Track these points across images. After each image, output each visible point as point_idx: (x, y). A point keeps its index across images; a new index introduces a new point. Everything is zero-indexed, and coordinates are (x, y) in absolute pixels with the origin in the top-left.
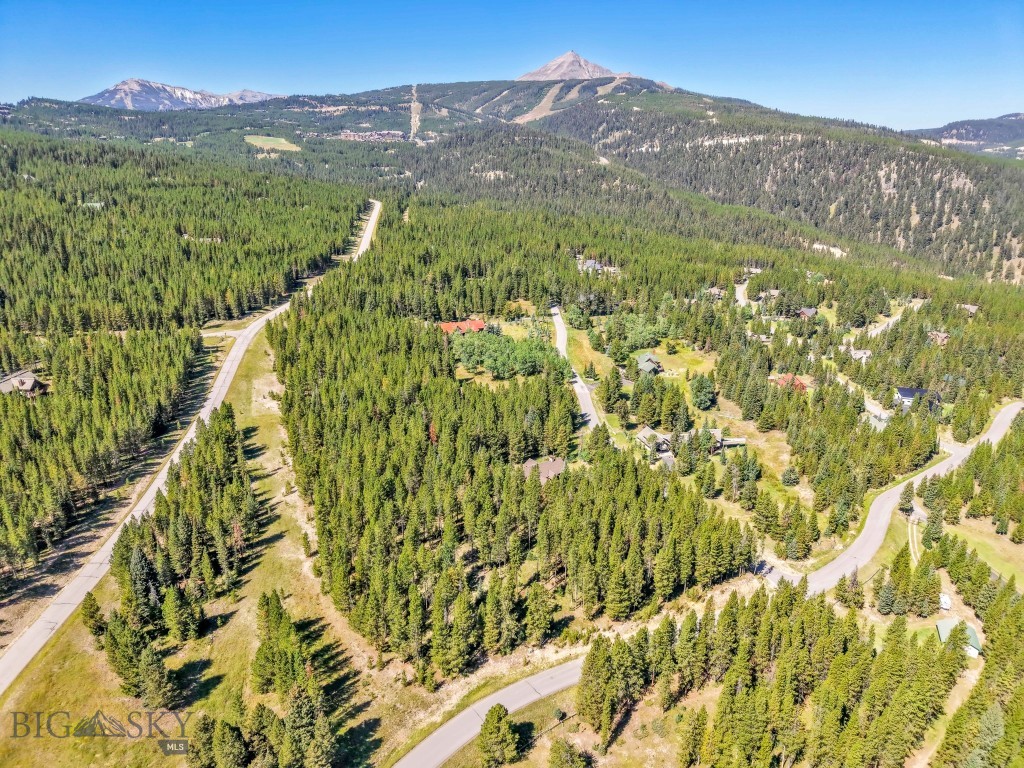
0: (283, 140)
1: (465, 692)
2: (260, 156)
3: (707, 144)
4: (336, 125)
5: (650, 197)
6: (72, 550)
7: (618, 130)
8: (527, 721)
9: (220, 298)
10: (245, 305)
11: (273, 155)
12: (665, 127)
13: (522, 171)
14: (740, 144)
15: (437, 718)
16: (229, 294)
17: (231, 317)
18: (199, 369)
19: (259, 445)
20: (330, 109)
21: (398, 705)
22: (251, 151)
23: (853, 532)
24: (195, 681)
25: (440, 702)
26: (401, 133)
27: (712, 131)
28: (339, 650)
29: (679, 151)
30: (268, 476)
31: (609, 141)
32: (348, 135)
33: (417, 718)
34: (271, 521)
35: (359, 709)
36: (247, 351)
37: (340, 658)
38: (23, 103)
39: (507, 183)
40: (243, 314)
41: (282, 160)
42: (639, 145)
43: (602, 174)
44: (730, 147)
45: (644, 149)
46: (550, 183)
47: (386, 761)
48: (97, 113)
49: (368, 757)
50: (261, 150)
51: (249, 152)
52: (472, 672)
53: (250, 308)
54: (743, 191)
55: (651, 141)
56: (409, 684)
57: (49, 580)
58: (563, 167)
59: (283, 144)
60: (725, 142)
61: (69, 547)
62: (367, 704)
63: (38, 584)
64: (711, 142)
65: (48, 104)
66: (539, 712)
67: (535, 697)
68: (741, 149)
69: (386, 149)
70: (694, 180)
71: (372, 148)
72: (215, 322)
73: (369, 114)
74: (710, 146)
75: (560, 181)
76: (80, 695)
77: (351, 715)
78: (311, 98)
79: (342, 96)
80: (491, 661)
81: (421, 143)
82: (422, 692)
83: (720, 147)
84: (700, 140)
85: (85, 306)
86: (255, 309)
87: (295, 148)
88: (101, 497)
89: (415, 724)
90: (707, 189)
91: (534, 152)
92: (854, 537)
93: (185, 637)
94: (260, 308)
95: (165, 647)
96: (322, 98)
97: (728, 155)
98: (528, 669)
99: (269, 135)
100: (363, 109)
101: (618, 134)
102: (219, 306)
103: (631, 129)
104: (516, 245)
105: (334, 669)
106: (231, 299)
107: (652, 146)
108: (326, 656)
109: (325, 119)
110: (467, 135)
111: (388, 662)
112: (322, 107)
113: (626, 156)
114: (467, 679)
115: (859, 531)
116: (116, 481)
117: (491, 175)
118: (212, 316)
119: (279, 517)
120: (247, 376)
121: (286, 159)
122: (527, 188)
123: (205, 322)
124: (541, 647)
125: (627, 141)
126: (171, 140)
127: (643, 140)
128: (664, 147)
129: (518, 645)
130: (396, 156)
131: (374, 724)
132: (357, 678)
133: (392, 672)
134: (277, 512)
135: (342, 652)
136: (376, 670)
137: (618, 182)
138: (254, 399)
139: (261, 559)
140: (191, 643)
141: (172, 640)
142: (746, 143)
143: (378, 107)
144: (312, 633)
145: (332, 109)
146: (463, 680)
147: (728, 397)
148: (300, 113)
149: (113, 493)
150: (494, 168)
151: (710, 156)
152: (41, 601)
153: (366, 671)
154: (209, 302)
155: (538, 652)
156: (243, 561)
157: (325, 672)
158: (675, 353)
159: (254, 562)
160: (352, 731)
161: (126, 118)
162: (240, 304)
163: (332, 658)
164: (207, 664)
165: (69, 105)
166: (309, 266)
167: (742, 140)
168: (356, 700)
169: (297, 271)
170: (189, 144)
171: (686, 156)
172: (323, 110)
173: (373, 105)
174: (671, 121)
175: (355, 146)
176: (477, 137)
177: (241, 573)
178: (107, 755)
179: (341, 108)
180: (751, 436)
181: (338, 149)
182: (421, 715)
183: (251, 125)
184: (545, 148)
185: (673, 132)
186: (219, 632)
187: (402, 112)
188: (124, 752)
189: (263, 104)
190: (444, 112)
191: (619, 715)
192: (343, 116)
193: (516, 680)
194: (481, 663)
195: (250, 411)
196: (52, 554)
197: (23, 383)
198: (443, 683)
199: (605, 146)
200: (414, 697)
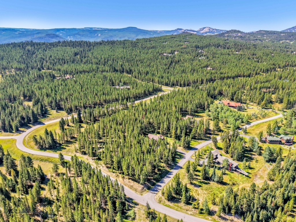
49: (57, 151)
52: (83, 155)
62: (69, 146)
77: (66, 146)
131: (65, 149)
132: (74, 143)
146: (81, 154)
160: (63, 147)
162: (184, 84)
168: (69, 145)
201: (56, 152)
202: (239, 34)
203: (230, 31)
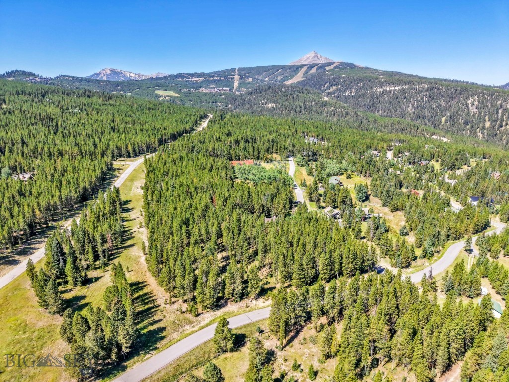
0: (172, 92)
1: (213, 318)
2: (161, 99)
3: (378, 90)
4: (198, 86)
5: (348, 114)
6: (31, 246)
7: (334, 85)
8: (243, 333)
9: (125, 147)
10: (137, 152)
11: (167, 98)
12: (358, 83)
13: (284, 104)
14: (395, 90)
15: (196, 329)
16: (129, 146)
17: (129, 156)
18: (109, 176)
19: (131, 207)
20: (196, 79)
21: (176, 321)
22: (157, 96)
23: (436, 258)
24: (76, 304)
25: (199, 322)
26: (228, 89)
27: (381, 84)
28: (151, 296)
29: (365, 94)
30: (132, 220)
31: (329, 91)
32: (203, 90)
33: (185, 328)
34: (129, 239)
35: (155, 322)
36: (134, 170)
37: (151, 299)
38: (57, 77)
39: (278, 109)
40: (136, 155)
41: (171, 100)
42: (344, 92)
43: (325, 104)
44: (390, 91)
45: (347, 94)
46: (298, 109)
47: (165, 346)
48: (89, 81)
49: (156, 343)
50: (162, 96)
51: (156, 97)
52: (218, 310)
53: (139, 153)
54: (397, 112)
55: (351, 90)
56: (184, 312)
57: (17, 257)
58: (305, 101)
59: (172, 93)
60: (388, 89)
61: (29, 245)
62: (161, 320)
63: (11, 259)
64: (381, 89)
65: (68, 78)
66: (249, 329)
67: (248, 322)
68: (396, 92)
69: (221, 96)
70: (371, 107)
71: (214, 95)
72: (122, 159)
73: (214, 81)
74: (380, 91)
75: (303, 107)
76: (19, 306)
77: (151, 324)
78: (187, 74)
79: (202, 73)
80: (229, 305)
81: (237, 93)
82: (190, 317)
83: (385, 91)
84: (375, 88)
85: (60, 148)
86: (142, 153)
87: (177, 95)
88: (50, 225)
89: (183, 331)
90: (378, 112)
91: (291, 94)
92: (436, 260)
93: (75, 285)
94: (145, 153)
95: (65, 289)
96: (193, 74)
97: (389, 95)
98: (247, 309)
99: (166, 90)
100: (212, 79)
101: (334, 87)
102: (124, 151)
103: (341, 85)
104: (275, 131)
105: (147, 304)
106: (130, 148)
107: (351, 92)
108: (144, 298)
109: (194, 83)
110: (259, 89)
111: (175, 302)
112: (192, 78)
113: (338, 97)
114: (215, 313)
115: (439, 258)
116: (59, 219)
117: (270, 106)
118: (121, 155)
119: (133, 237)
120: (132, 180)
121: (172, 100)
122: (287, 111)
123: (117, 159)
124: (256, 300)
125: (339, 90)
126: (121, 92)
127: (347, 90)
128: (357, 93)
129: (244, 299)
130: (225, 98)
131: (164, 329)
132: (158, 309)
133: (176, 306)
134: (133, 235)
135: (153, 297)
136: (168, 305)
137: (332, 108)
138: (133, 189)
139: (121, 254)
140: (78, 288)
141: (69, 286)
142: (399, 89)
143: (219, 78)
144: (139, 287)
145: (197, 79)
146: (212, 313)
147: (375, 196)
148: (182, 81)
149: (56, 224)
150: (271, 103)
151: (380, 96)
152: (11, 266)
153: (163, 305)
154: (119, 149)
155: (254, 302)
156: (112, 255)
157: (142, 305)
158: (350, 178)
159: (117, 255)
160: (150, 331)
161: (102, 83)
162: (134, 151)
163: (147, 299)
164: (84, 298)
165: (77, 78)
166: (171, 137)
167: (397, 88)
168: (156, 318)
169: (165, 139)
170: (129, 94)
171: (368, 96)
172: (193, 80)
173: (217, 77)
174: (361, 80)
175: (206, 94)
176: (264, 89)
177: (109, 260)
178: (25, 332)
179: (201, 78)
180: (386, 214)
181: (197, 95)
182: (188, 327)
183: (158, 86)
184: (297, 93)
185: (361, 85)
186: (94, 284)
187: (230, 80)
188: (34, 332)
189: (165, 77)
190: (250, 79)
191: (293, 333)
192: (202, 82)
193: (240, 314)
194: (224, 306)
195: (130, 194)
196: (21, 246)
197: (25, 178)
198: (202, 313)
199: (328, 93)
200: (186, 319)
201: (156, 348)
202: (37, 79)
203: (13, 72)
